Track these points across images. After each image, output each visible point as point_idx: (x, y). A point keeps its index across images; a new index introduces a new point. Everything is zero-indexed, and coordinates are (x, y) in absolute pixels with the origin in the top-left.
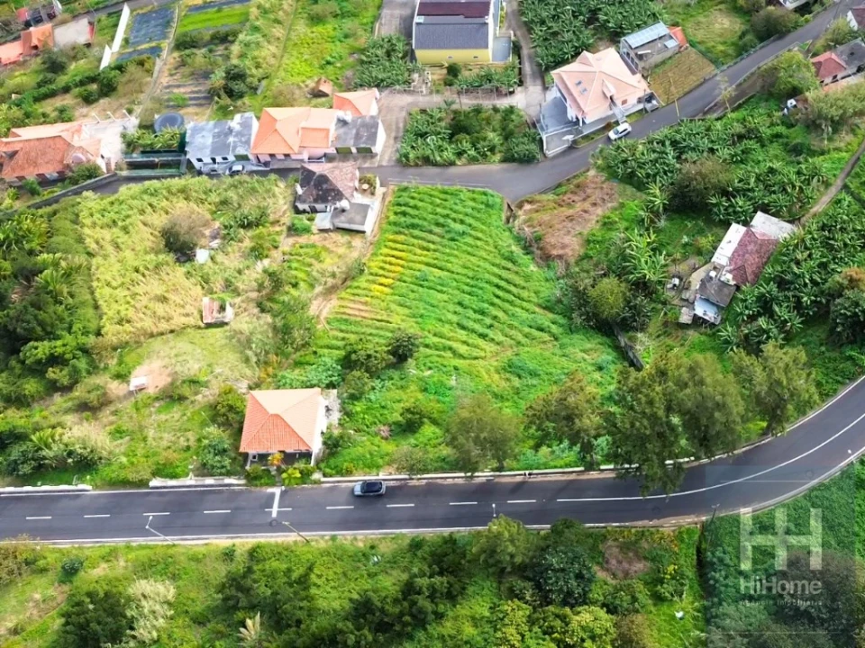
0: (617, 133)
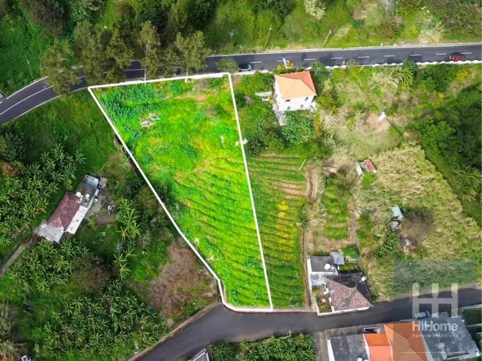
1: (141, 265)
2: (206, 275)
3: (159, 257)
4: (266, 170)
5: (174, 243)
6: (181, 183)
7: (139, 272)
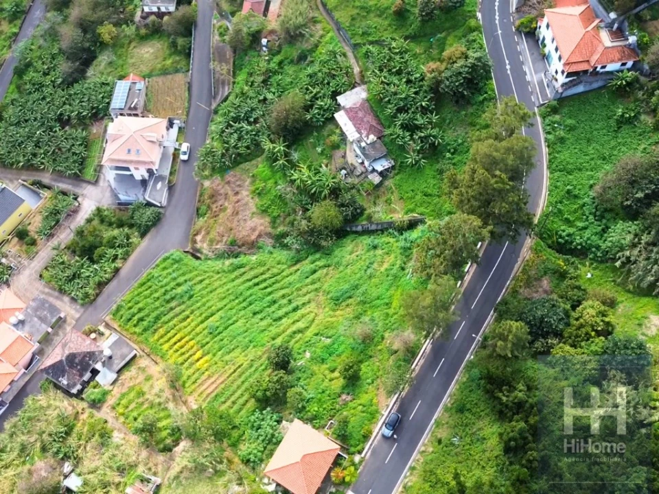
0: (185, 153)
1: (270, 179)
2: (217, 244)
3: (265, 201)
4: (253, 369)
5: (269, 230)
6: (320, 272)
7: (264, 171)
